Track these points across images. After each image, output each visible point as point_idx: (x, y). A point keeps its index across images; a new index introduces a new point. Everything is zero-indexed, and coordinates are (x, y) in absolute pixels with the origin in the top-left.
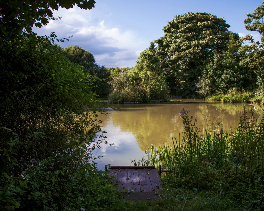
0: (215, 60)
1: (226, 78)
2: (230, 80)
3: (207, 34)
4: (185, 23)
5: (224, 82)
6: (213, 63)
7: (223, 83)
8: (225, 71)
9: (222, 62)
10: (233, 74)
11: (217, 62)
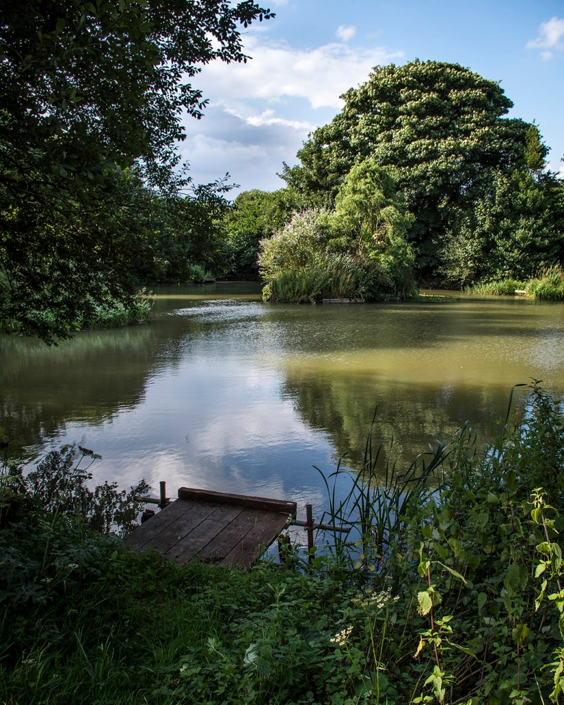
0: (498, 192)
1: (524, 239)
2: (533, 244)
3: (474, 122)
4: (418, 89)
5: (519, 248)
6: (492, 200)
7: (516, 251)
8: (522, 222)
9: (515, 196)
10: (540, 228)
11: (504, 195)
